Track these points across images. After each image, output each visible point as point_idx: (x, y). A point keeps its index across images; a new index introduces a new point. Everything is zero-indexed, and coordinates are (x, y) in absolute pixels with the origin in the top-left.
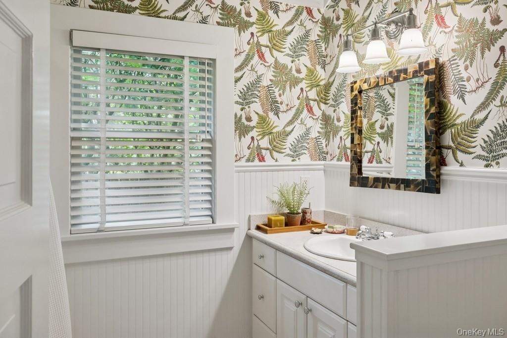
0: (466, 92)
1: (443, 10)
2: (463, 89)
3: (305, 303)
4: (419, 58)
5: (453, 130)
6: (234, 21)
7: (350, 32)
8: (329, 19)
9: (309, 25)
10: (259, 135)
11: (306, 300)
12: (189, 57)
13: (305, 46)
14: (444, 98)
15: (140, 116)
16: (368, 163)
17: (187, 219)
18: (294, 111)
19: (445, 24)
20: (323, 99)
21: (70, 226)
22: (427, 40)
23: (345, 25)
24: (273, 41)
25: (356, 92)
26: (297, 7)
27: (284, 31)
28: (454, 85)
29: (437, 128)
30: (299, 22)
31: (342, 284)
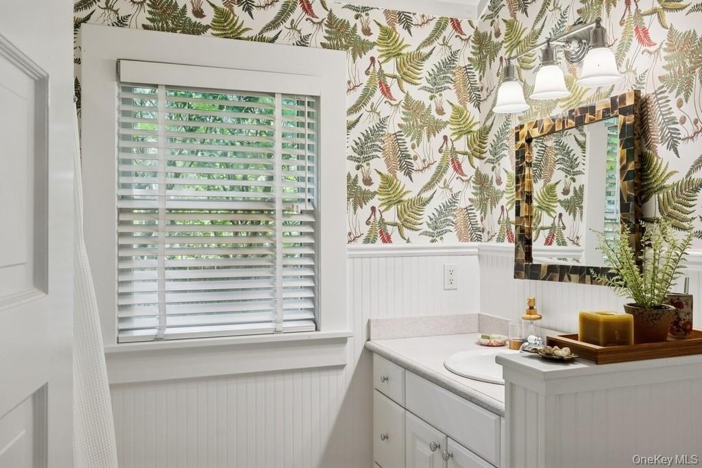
0: (680, 139)
1: (646, 19)
2: (675, 136)
3: (445, 444)
4: (612, 90)
5: (661, 196)
6: (345, 41)
7: (514, 54)
8: (485, 35)
9: (456, 44)
10: (383, 204)
11: (445, 441)
12: (282, 94)
13: (450, 75)
14: (648, 149)
15: (218, 178)
16: (545, 244)
17: (280, 324)
18: (433, 169)
19: (649, 40)
20: (477, 152)
21: (117, 332)
22: (624, 65)
23: (508, 44)
24: (402, 69)
25: (522, 141)
26: (437, 19)
27: (419, 54)
28: (662, 129)
29: (637, 192)
30: (440, 41)
31: (494, 417)
